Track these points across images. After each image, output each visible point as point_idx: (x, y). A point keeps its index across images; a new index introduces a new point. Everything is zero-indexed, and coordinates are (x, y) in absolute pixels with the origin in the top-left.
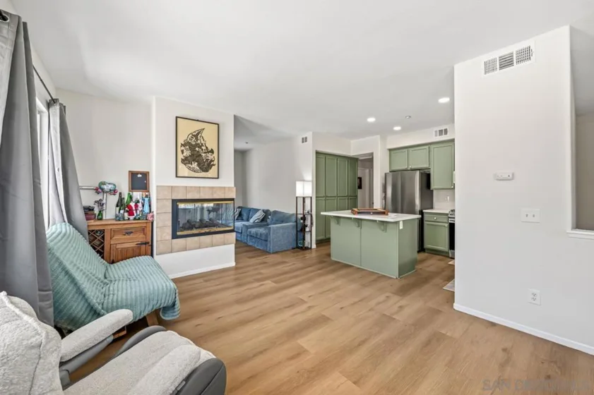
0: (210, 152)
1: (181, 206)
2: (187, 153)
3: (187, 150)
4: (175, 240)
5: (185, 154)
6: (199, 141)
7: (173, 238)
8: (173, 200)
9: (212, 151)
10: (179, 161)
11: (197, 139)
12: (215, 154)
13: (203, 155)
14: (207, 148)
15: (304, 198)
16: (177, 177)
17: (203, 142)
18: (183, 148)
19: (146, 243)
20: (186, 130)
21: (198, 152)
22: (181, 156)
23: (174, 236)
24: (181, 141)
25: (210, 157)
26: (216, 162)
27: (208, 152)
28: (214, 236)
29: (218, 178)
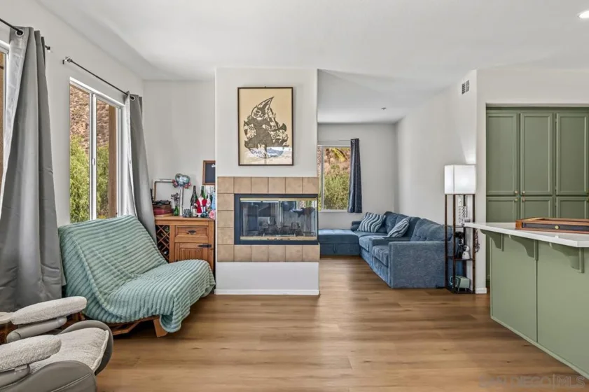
0: (281, 128)
1: (243, 200)
2: (252, 133)
3: (251, 129)
4: (238, 247)
5: (248, 135)
6: (266, 116)
7: (235, 244)
8: (236, 195)
9: (284, 127)
10: (243, 144)
11: (264, 114)
12: (289, 132)
13: (272, 133)
14: (277, 123)
15: (454, 196)
16: (239, 165)
17: (271, 116)
18: (246, 127)
19: (208, 246)
20: (251, 101)
21: (266, 130)
22: (244, 138)
23: (237, 241)
24: (244, 119)
25: (281, 135)
26: (289, 142)
27: (279, 129)
28: (288, 246)
29: (293, 165)
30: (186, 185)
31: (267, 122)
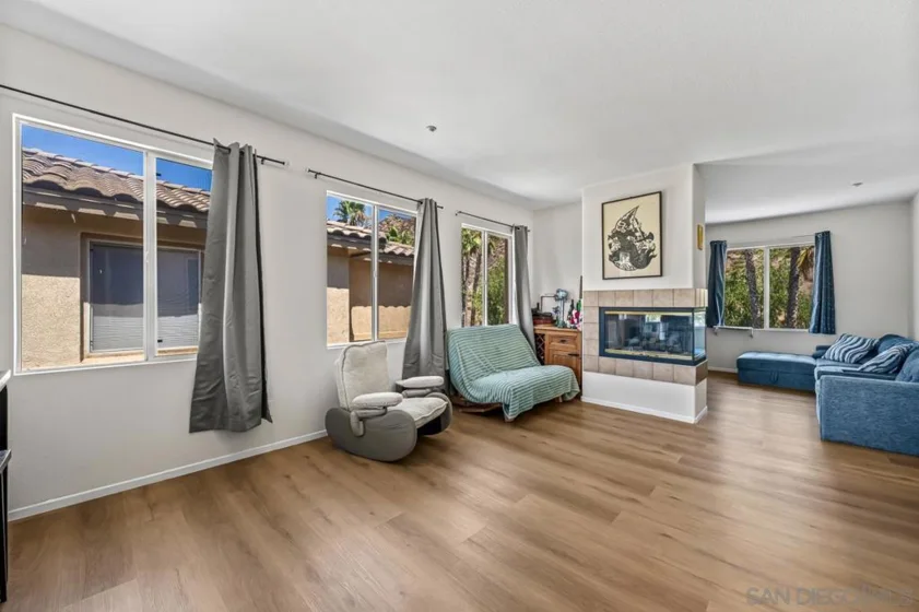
0: (648, 238)
1: (607, 313)
2: (616, 246)
3: (615, 242)
4: (603, 359)
5: (613, 249)
6: (631, 227)
7: (600, 355)
8: (600, 308)
9: (651, 236)
10: (607, 258)
11: (628, 224)
12: (656, 241)
13: (638, 244)
14: (643, 233)
16: (604, 278)
17: (636, 226)
18: (611, 241)
19: (577, 355)
20: (615, 215)
21: (631, 241)
22: (608, 252)
23: (602, 353)
24: (608, 232)
25: (648, 245)
26: (657, 252)
27: (645, 239)
29: (661, 275)
30: (565, 299)
31: (631, 233)
